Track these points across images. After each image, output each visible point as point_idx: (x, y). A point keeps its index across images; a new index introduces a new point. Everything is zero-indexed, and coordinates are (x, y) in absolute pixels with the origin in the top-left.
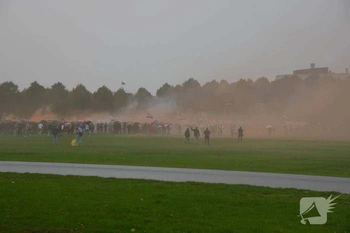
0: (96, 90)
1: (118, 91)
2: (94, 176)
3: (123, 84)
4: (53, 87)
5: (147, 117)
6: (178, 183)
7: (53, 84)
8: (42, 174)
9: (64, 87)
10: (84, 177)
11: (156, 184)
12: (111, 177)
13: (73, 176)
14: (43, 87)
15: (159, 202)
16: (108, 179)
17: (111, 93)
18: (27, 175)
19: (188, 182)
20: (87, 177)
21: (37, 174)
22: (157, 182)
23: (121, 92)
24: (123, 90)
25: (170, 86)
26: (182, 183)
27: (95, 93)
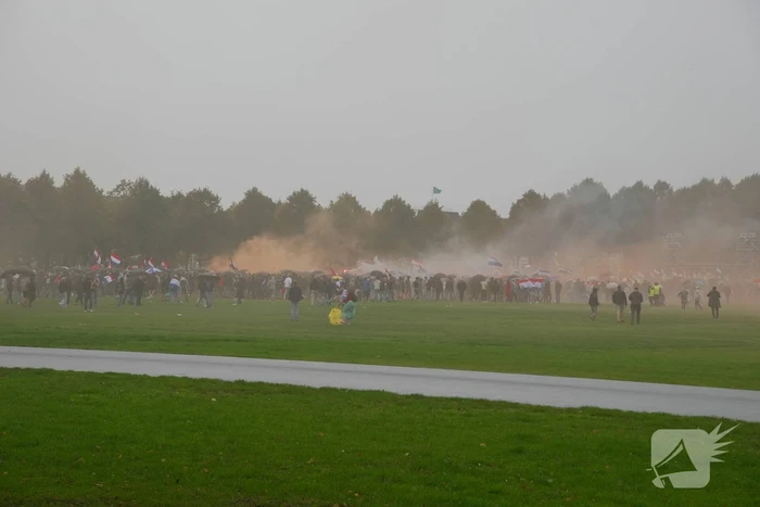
0: (380, 206)
1: (427, 208)
2: (378, 391)
3: (437, 191)
4: (290, 199)
5: (491, 264)
6: (560, 410)
7: (291, 194)
8: (272, 385)
9: (312, 199)
10: (358, 391)
11: (513, 411)
12: (414, 393)
13: (335, 390)
14: (271, 200)
15: (519, 451)
16: (407, 397)
17: (412, 212)
18: (241, 385)
19: (584, 409)
20: (363, 392)
21: (261, 384)
22: (515, 405)
23: (433, 210)
24: (436, 205)
25: (539, 196)
26: (570, 410)
27: (376, 211)
